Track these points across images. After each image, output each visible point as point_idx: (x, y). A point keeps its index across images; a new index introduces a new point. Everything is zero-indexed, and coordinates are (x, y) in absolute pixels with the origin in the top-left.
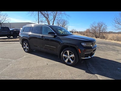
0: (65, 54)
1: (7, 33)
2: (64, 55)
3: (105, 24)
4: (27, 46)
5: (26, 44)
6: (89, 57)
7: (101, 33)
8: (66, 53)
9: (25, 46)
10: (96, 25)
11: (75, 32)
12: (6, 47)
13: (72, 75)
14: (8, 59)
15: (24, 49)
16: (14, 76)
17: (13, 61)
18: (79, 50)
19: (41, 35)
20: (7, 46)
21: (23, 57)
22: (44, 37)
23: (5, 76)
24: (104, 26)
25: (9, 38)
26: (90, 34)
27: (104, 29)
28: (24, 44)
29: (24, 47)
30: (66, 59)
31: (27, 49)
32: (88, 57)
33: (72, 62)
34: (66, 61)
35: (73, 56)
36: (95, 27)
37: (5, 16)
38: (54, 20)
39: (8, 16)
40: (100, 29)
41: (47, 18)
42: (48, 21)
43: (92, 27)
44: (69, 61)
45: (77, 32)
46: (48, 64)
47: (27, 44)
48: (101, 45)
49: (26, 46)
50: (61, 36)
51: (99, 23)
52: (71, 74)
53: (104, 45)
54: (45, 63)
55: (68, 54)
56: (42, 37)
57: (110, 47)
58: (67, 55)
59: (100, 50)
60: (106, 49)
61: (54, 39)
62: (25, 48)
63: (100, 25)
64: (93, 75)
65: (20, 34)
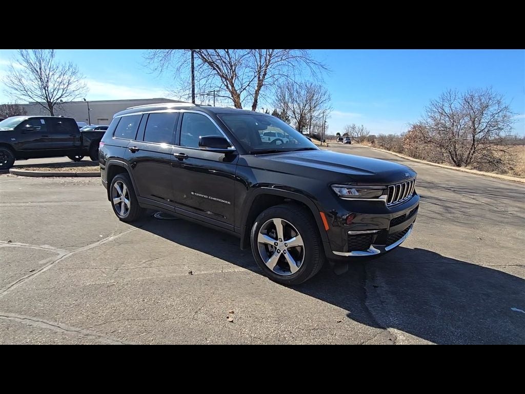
0: (267, 234)
1: (71, 143)
2: (262, 238)
3: (499, 103)
4: (127, 197)
5: (122, 188)
6: (374, 250)
7: (479, 141)
8: (271, 230)
9: (118, 196)
10: (458, 105)
11: (362, 139)
12: (54, 197)
13: (283, 326)
14: (46, 246)
15: (117, 208)
16: (43, 316)
17: (62, 253)
18: (322, 214)
19: (176, 150)
20: (60, 193)
21: (105, 241)
22: (187, 157)
23: (11, 312)
24: (493, 109)
25: (78, 163)
26: (429, 147)
27: (494, 125)
28: (116, 185)
29: (116, 200)
30: (270, 254)
31: (126, 209)
32: (365, 249)
33: (294, 268)
34: (272, 263)
35: (297, 241)
36: (452, 117)
37: (69, 73)
38: (260, 86)
39: (79, 75)
40: (473, 123)
41: (229, 80)
42: (232, 93)
43: (437, 116)
44: (283, 264)
45: (372, 139)
46: (195, 273)
47: (125, 187)
48: (464, 200)
49: (123, 197)
50: (253, 153)
51: (472, 97)
52: (279, 320)
53: (484, 200)
54: (186, 267)
55: (280, 234)
56: (182, 157)
57: (510, 209)
58: (276, 239)
59: (454, 221)
60: (488, 215)
61: (224, 167)
62: (120, 203)
63: (476, 106)
64: (378, 330)
65: (101, 145)
